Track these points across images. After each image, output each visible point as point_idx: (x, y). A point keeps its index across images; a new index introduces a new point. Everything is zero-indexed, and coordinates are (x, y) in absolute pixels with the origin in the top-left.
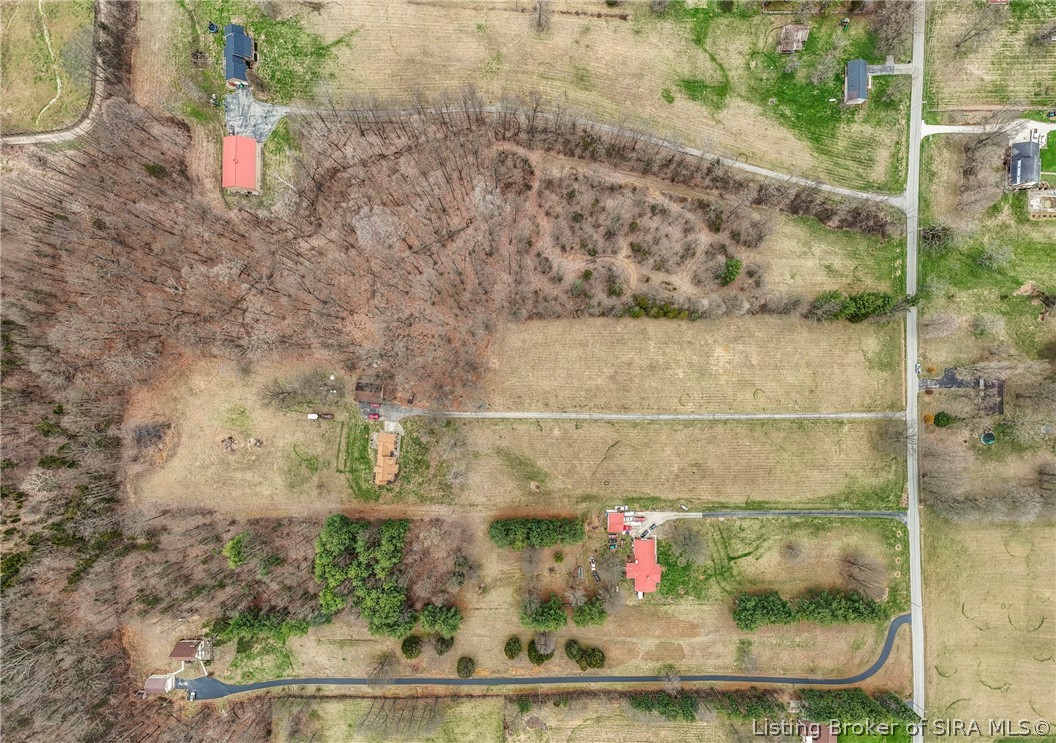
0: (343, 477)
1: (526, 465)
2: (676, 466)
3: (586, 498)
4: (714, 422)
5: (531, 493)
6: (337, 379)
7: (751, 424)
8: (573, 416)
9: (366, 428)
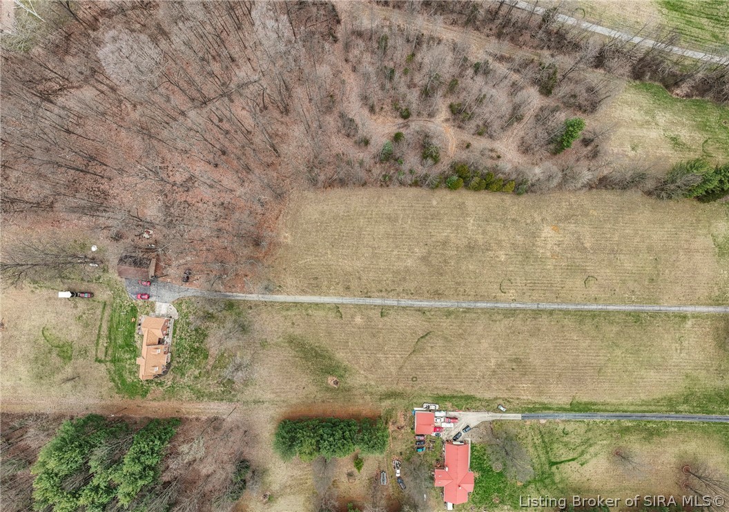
0: (103, 367)
1: (324, 357)
2: (493, 361)
3: (391, 395)
4: (537, 313)
5: (328, 389)
6: (100, 250)
7: (581, 316)
8: (378, 302)
9: (134, 310)
